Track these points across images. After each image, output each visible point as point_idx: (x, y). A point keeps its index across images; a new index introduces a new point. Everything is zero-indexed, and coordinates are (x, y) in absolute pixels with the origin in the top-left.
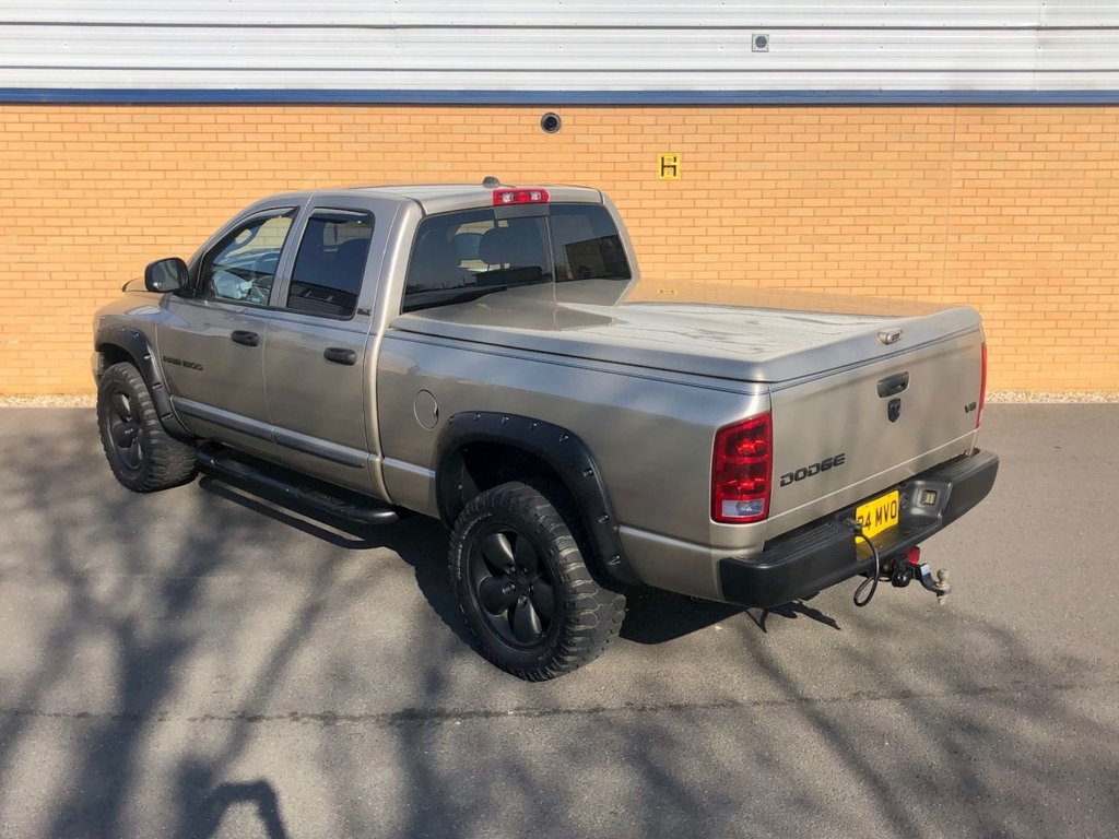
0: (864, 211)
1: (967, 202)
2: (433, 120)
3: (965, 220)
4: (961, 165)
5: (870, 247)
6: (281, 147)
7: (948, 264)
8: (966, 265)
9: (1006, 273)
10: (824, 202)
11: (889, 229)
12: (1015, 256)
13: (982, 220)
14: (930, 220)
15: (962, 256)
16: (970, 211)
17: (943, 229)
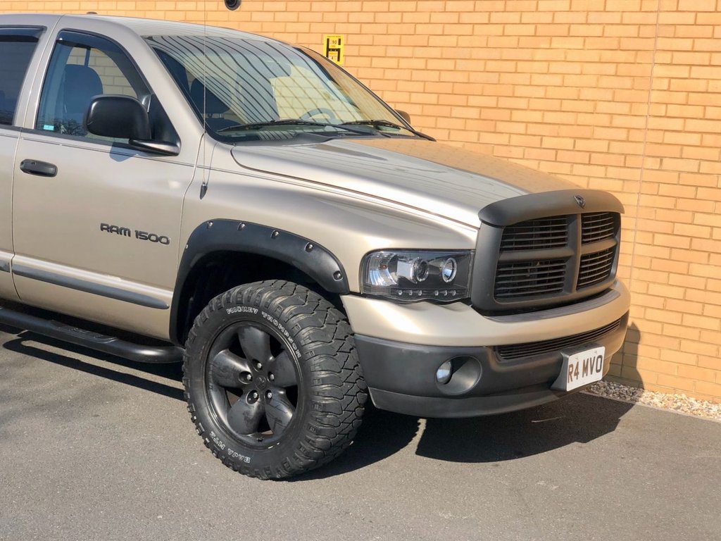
1: (673, 110)
3: (670, 138)
4: (666, 58)
7: (645, 200)
8: (669, 203)
13: (694, 139)
14: (622, 135)
15: (664, 189)
16: (677, 124)
17: (640, 149)
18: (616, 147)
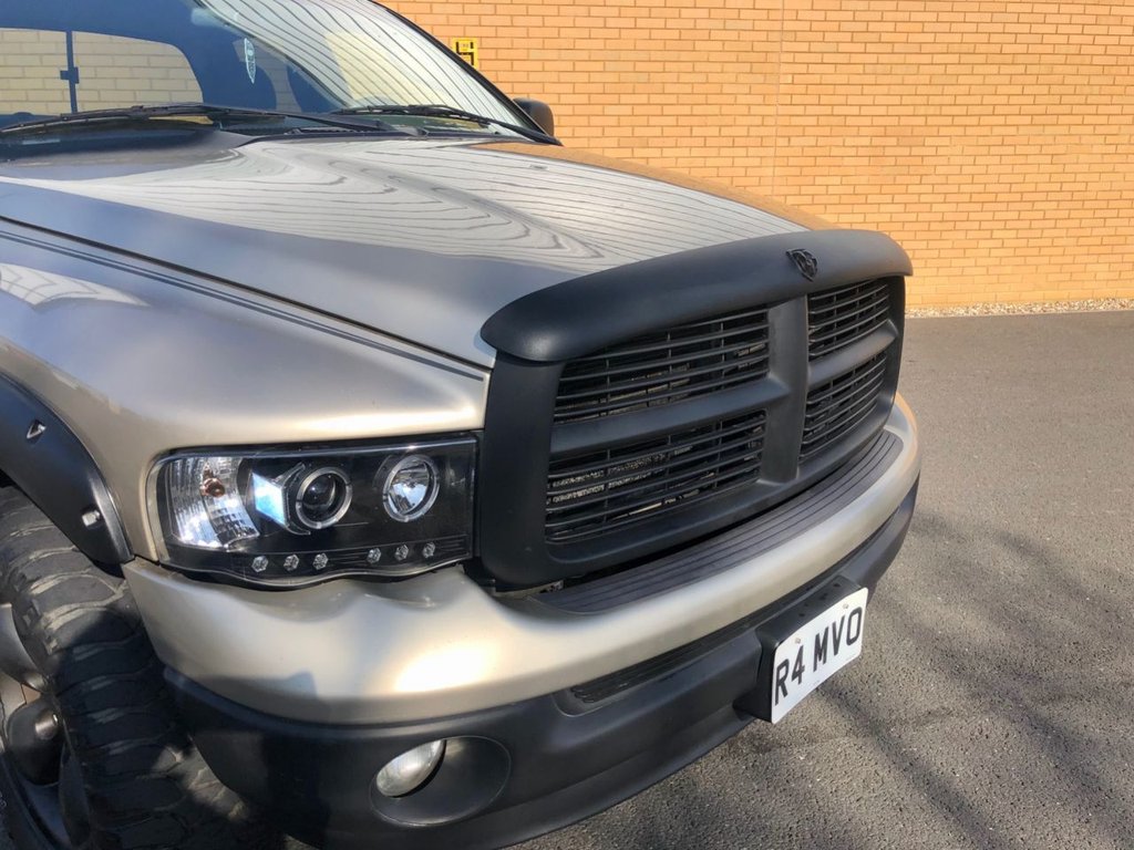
0: (687, 110)
1: (796, 100)
5: (695, 152)
7: (778, 171)
8: (796, 171)
9: (837, 180)
10: (644, 99)
11: (715, 131)
12: (847, 161)
13: (813, 121)
14: (758, 121)
15: (792, 161)
16: (800, 110)
17: (772, 131)
18: (754, 131)
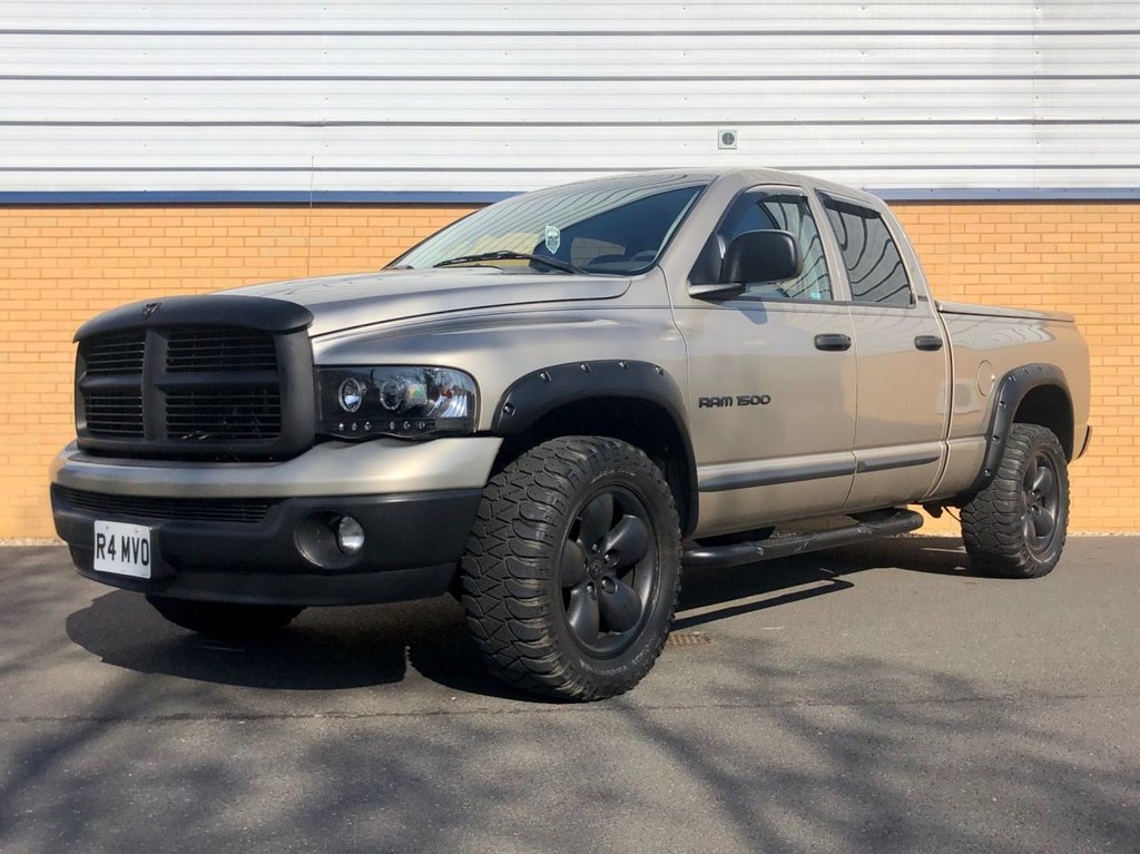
2: (363, 221)
4: (961, 269)
6: (190, 252)
